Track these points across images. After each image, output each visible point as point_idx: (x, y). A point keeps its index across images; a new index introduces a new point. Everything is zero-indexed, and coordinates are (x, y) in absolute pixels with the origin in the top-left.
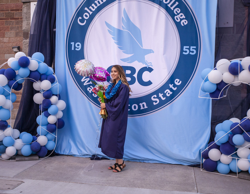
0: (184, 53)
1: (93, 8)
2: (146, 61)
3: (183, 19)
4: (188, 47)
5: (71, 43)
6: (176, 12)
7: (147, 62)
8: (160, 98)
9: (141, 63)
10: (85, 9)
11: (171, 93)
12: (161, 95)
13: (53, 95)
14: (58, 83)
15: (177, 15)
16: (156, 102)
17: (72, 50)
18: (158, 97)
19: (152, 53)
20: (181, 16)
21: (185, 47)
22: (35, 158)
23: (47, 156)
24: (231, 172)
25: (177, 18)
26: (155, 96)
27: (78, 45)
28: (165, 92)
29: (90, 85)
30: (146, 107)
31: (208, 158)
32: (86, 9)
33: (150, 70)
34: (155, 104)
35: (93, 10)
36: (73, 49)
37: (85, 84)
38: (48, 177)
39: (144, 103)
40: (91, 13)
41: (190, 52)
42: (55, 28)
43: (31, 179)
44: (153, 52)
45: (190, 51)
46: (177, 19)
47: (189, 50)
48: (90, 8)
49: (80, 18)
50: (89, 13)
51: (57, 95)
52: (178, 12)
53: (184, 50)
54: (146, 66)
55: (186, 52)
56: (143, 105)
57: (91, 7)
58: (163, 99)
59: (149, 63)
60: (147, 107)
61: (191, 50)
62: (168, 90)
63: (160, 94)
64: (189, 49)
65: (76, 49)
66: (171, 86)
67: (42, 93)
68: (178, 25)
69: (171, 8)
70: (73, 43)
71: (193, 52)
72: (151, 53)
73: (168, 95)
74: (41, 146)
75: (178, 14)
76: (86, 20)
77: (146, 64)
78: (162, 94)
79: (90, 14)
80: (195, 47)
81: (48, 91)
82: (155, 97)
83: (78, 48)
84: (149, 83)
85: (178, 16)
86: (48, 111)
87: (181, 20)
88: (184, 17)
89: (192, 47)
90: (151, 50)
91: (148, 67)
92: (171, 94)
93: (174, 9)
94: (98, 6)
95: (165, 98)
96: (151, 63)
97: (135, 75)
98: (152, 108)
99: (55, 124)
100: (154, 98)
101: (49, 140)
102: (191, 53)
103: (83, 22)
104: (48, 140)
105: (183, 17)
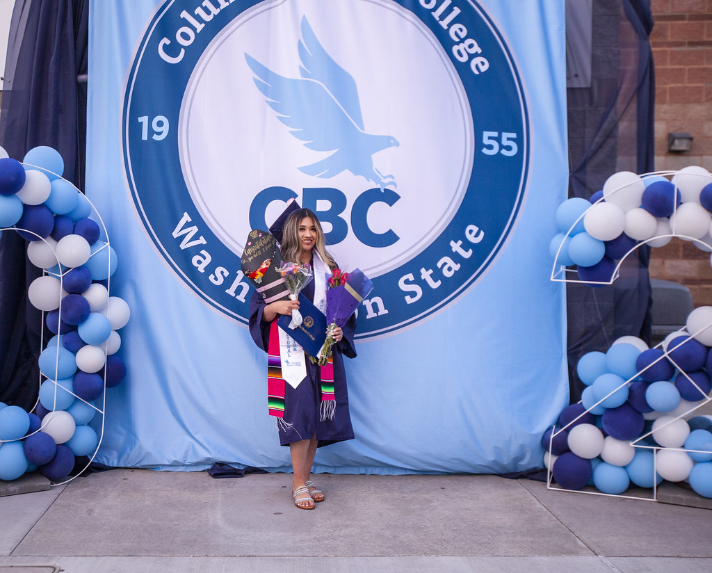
0: (485, 151)
1: (208, 12)
2: (376, 172)
3: (476, 55)
4: (495, 134)
5: (140, 119)
6: (456, 34)
7: (378, 174)
8: (423, 284)
9: (361, 178)
10: (182, 16)
11: (456, 267)
12: (426, 274)
13: (94, 282)
14: (108, 244)
15: (458, 44)
16: (413, 294)
17: (143, 139)
18: (419, 281)
19: (393, 148)
20: (471, 46)
21: (486, 134)
22: (40, 486)
23: (72, 474)
24: (633, 487)
25: (459, 52)
26: (410, 277)
27: (160, 124)
28: (439, 265)
29: (201, 247)
30: (383, 311)
31: (568, 450)
32: (184, 14)
33: (390, 197)
34: (409, 300)
35: (208, 18)
36: (145, 137)
37: (183, 246)
38: (125, 544)
39: (378, 300)
40: (200, 27)
41: (500, 149)
42: (85, 71)
43: (76, 556)
44: (397, 144)
45: (501, 147)
46: (461, 55)
47: (500, 144)
48: (196, 12)
49: (166, 41)
50: (194, 29)
51: (104, 283)
52: (463, 35)
53: (486, 141)
54: (378, 186)
55: (490, 147)
56: (375, 306)
57: (199, 11)
58: (435, 285)
59: (385, 178)
60: (386, 312)
61: (505, 143)
62: (446, 259)
63: (423, 271)
64: (498, 139)
65: (156, 137)
66: (456, 246)
67: (61, 276)
68: (463, 70)
69: (440, 22)
70: (144, 120)
71: (509, 148)
72: (390, 145)
73: (448, 274)
74: (57, 445)
75: (462, 41)
76: (184, 47)
77: (377, 180)
78: (431, 271)
79: (198, 31)
80: (514, 135)
81: (78, 269)
82: (411, 280)
83: (159, 134)
84: (389, 238)
85: (461, 47)
86: (77, 332)
87: (471, 57)
88: (480, 51)
89: (505, 135)
90: (389, 138)
91: (385, 190)
92: (457, 269)
93: (450, 25)
94: (222, 8)
95: (439, 283)
96: (391, 176)
97: (346, 215)
98: (400, 312)
99: (100, 373)
100: (407, 282)
101: (78, 425)
102: (504, 152)
103: (175, 55)
104: (76, 425)
105: (477, 49)
